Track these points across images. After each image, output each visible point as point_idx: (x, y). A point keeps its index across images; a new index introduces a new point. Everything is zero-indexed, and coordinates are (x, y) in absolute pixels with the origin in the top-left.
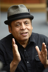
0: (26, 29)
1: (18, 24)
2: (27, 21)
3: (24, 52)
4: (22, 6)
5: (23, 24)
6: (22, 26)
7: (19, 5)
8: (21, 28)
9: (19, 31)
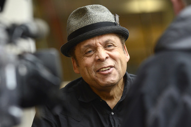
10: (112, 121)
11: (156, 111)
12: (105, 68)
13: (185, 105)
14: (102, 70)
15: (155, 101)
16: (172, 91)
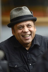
0: (28, 31)
10: (27, 56)
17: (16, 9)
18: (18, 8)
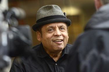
0: (61, 35)
1: (51, 29)
2: (63, 26)
3: (55, 66)
4: (57, 7)
5: (57, 29)
6: (56, 31)
7: (53, 6)
8: (55, 34)
9: (52, 37)
11: (85, 63)
12: (59, 40)
13: (102, 59)
14: (56, 41)
15: (85, 57)
16: (94, 51)
17: (45, 8)
18: (47, 6)
